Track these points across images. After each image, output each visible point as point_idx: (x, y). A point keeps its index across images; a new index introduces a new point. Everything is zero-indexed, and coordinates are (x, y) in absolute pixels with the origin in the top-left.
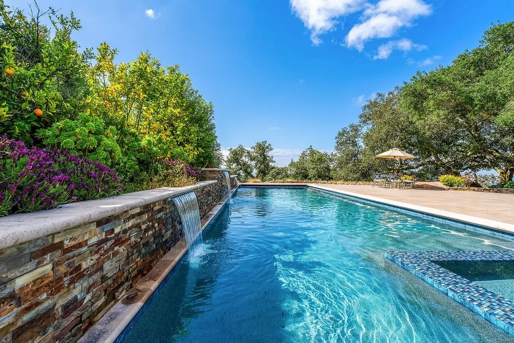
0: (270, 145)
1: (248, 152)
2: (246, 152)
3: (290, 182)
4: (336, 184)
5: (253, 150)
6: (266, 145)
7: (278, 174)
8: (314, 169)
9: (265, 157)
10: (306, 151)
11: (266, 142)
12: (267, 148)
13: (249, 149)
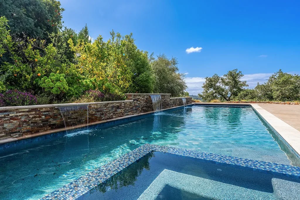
0: (240, 72)
1: (222, 79)
2: (220, 79)
3: (244, 102)
4: (290, 104)
5: (225, 77)
6: (237, 73)
7: (246, 95)
8: (278, 90)
9: (236, 82)
10: (275, 74)
11: (237, 70)
12: (238, 74)
13: (222, 77)
